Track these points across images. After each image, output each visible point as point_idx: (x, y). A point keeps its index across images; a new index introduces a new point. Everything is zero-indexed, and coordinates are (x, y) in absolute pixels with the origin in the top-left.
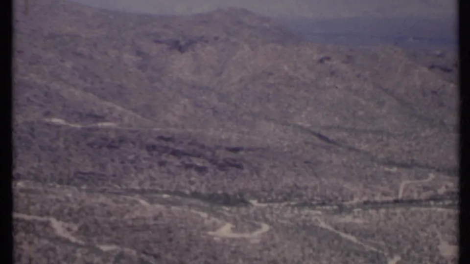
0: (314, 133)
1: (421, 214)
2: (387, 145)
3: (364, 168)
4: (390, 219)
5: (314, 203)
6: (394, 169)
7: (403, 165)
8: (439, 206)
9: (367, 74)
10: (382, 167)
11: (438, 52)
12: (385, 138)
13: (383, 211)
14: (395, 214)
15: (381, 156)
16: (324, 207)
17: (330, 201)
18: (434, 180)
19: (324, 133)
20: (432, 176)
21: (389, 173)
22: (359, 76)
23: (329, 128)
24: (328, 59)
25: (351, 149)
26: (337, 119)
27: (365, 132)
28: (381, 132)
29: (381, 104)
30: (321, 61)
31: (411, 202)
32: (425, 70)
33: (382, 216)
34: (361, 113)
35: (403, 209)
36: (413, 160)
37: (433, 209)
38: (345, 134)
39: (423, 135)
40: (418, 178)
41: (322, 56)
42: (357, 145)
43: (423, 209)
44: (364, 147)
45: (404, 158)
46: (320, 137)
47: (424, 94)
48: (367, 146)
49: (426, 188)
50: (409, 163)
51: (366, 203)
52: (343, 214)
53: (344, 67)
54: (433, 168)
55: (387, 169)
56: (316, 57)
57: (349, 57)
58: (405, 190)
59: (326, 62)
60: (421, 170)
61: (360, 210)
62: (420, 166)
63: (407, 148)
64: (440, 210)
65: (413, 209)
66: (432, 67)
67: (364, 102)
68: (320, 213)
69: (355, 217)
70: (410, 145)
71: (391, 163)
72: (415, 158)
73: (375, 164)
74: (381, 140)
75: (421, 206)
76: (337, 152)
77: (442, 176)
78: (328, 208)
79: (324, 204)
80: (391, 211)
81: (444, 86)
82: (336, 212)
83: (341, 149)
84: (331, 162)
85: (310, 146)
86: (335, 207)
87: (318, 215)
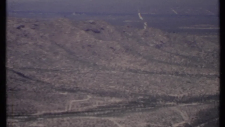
0: (14, 72)
1: (80, 120)
2: (60, 79)
3: (47, 93)
4: (61, 124)
5: (13, 115)
6: (66, 93)
7: (71, 91)
9: (47, 35)
10: (58, 92)
11: (91, 21)
12: (59, 74)
13: (55, 119)
14: (63, 121)
15: (57, 85)
16: (19, 117)
17: (23, 113)
18: (90, 99)
19: (21, 72)
20: (89, 97)
21: (62, 96)
22: (42, 37)
23: (24, 69)
24: (23, 27)
25: (38, 81)
26: (29, 63)
27: (47, 70)
28: (56, 70)
29: (56, 53)
30: (19, 28)
32: (83, 32)
33: (55, 122)
34: (44, 59)
35: (68, 118)
36: (77, 88)
37: (87, 117)
38: (34, 72)
39: (83, 72)
40: (80, 98)
41: (18, 25)
42: (42, 79)
43: (81, 118)
44: (47, 80)
45: (72, 87)
46: (19, 74)
47: (83, 47)
48: (48, 79)
49: (86, 105)
50: (75, 89)
51: (45, 115)
52: (31, 121)
53: (33, 32)
54: (90, 92)
55: (61, 93)
56: (16, 26)
57: (36, 25)
58: (73, 106)
59: (22, 28)
60: (82, 93)
61: (42, 118)
62: (82, 91)
63: (73, 80)
64: (91, 117)
65: (75, 118)
66: (87, 30)
67: (46, 53)
68: (17, 121)
69: (39, 123)
70: (75, 78)
71: (64, 90)
72: (78, 86)
73: (54, 91)
74: (57, 76)
75: (80, 116)
76: (30, 83)
77: (95, 97)
78: (22, 117)
79: (19, 115)
80: (61, 119)
81: (95, 42)
82: (26, 120)
83: (31, 81)
84: (26, 89)
85: (13, 80)
86: (26, 117)
87: (16, 122)
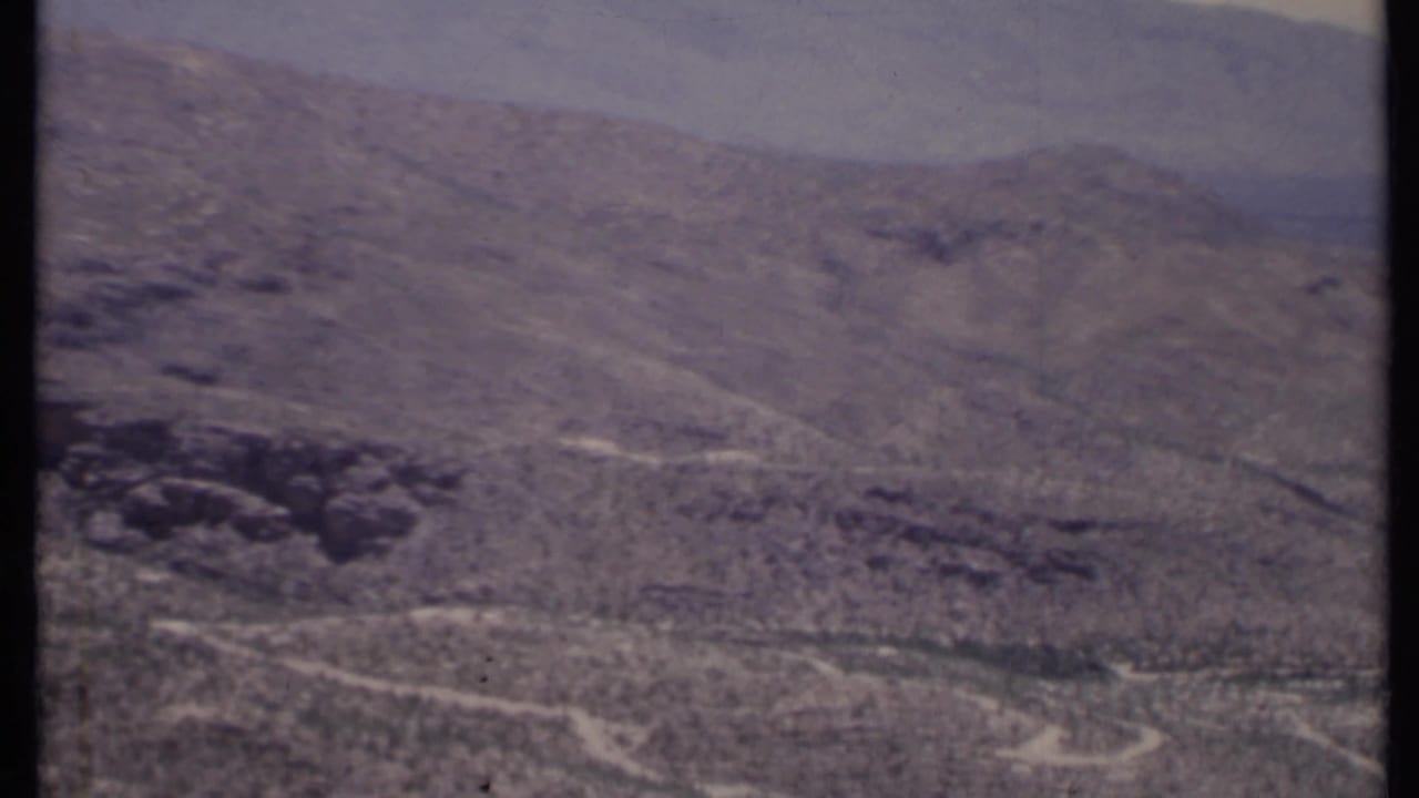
0: (1281, 482)
5: (1282, 672)
16: (1309, 684)
17: (1327, 666)
19: (1311, 481)
23: (1323, 470)
24: (1332, 282)
26: (1347, 444)
30: (1314, 289)
41: (1316, 276)
46: (1303, 492)
52: (1359, 703)
56: (1300, 279)
59: (1329, 292)
68: (1297, 698)
76: (1346, 534)
78: (1318, 685)
79: (1308, 675)
82: (1337, 698)
84: (1329, 561)
85: (1275, 517)
86: (1338, 684)
87: (1291, 705)
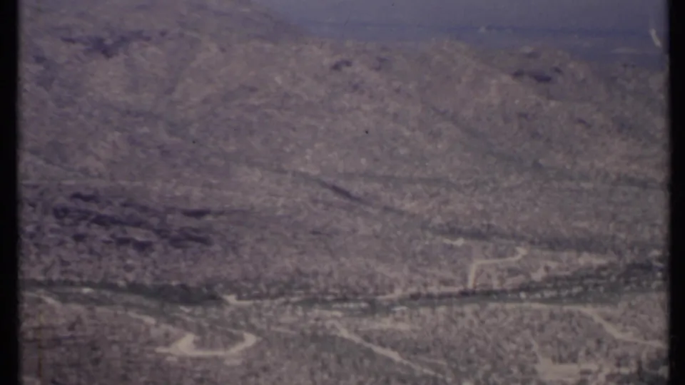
0: (324, 185)
1: (506, 313)
2: (446, 202)
3: (410, 240)
4: (454, 322)
5: (329, 298)
6: (460, 242)
7: (476, 235)
8: (535, 300)
9: (411, 86)
10: (439, 238)
11: (528, 50)
12: (443, 191)
13: (442, 310)
14: (462, 315)
15: (438, 220)
16: (345, 305)
17: (356, 294)
18: (525, 257)
19: (342, 184)
20: (522, 251)
21: (451, 247)
22: (398, 91)
23: (349, 176)
24: (348, 64)
25: (387, 209)
26: (363, 161)
27: (411, 181)
28: (437, 181)
29: (435, 136)
30: (336, 67)
31: (488, 294)
32: (506, 79)
33: (442, 319)
34: (403, 151)
35: (476, 307)
36: (489, 226)
37: (526, 305)
38: (377, 186)
39: (506, 184)
40: (501, 256)
41: (337, 58)
42: (397, 203)
43: (509, 306)
44: (409, 206)
45: (476, 223)
46: (337, 190)
47: (506, 120)
48: (414, 204)
49: (513, 272)
50: (484, 230)
51: (415, 297)
52: (377, 316)
53: (374, 77)
54: (523, 238)
55: (447, 241)
56: (327, 61)
57: (382, 60)
58: (478, 275)
59: (345, 69)
60: (504, 241)
61: (404, 308)
62: (503, 236)
63: (480, 207)
64: (537, 306)
65: (492, 306)
66: (518, 74)
67: (407, 133)
68: (338, 314)
69: (397, 320)
70: (485, 203)
71: (453, 232)
72: (493, 222)
73: (429, 235)
74: (438, 194)
75: (506, 301)
76: (364, 215)
77: (537, 251)
78: (352, 305)
79: (345, 299)
80: (456, 309)
81: (538, 104)
82: (364, 313)
83: (370, 210)
84: (354, 231)
85: (320, 206)
86: (364, 305)
87: (335, 318)
